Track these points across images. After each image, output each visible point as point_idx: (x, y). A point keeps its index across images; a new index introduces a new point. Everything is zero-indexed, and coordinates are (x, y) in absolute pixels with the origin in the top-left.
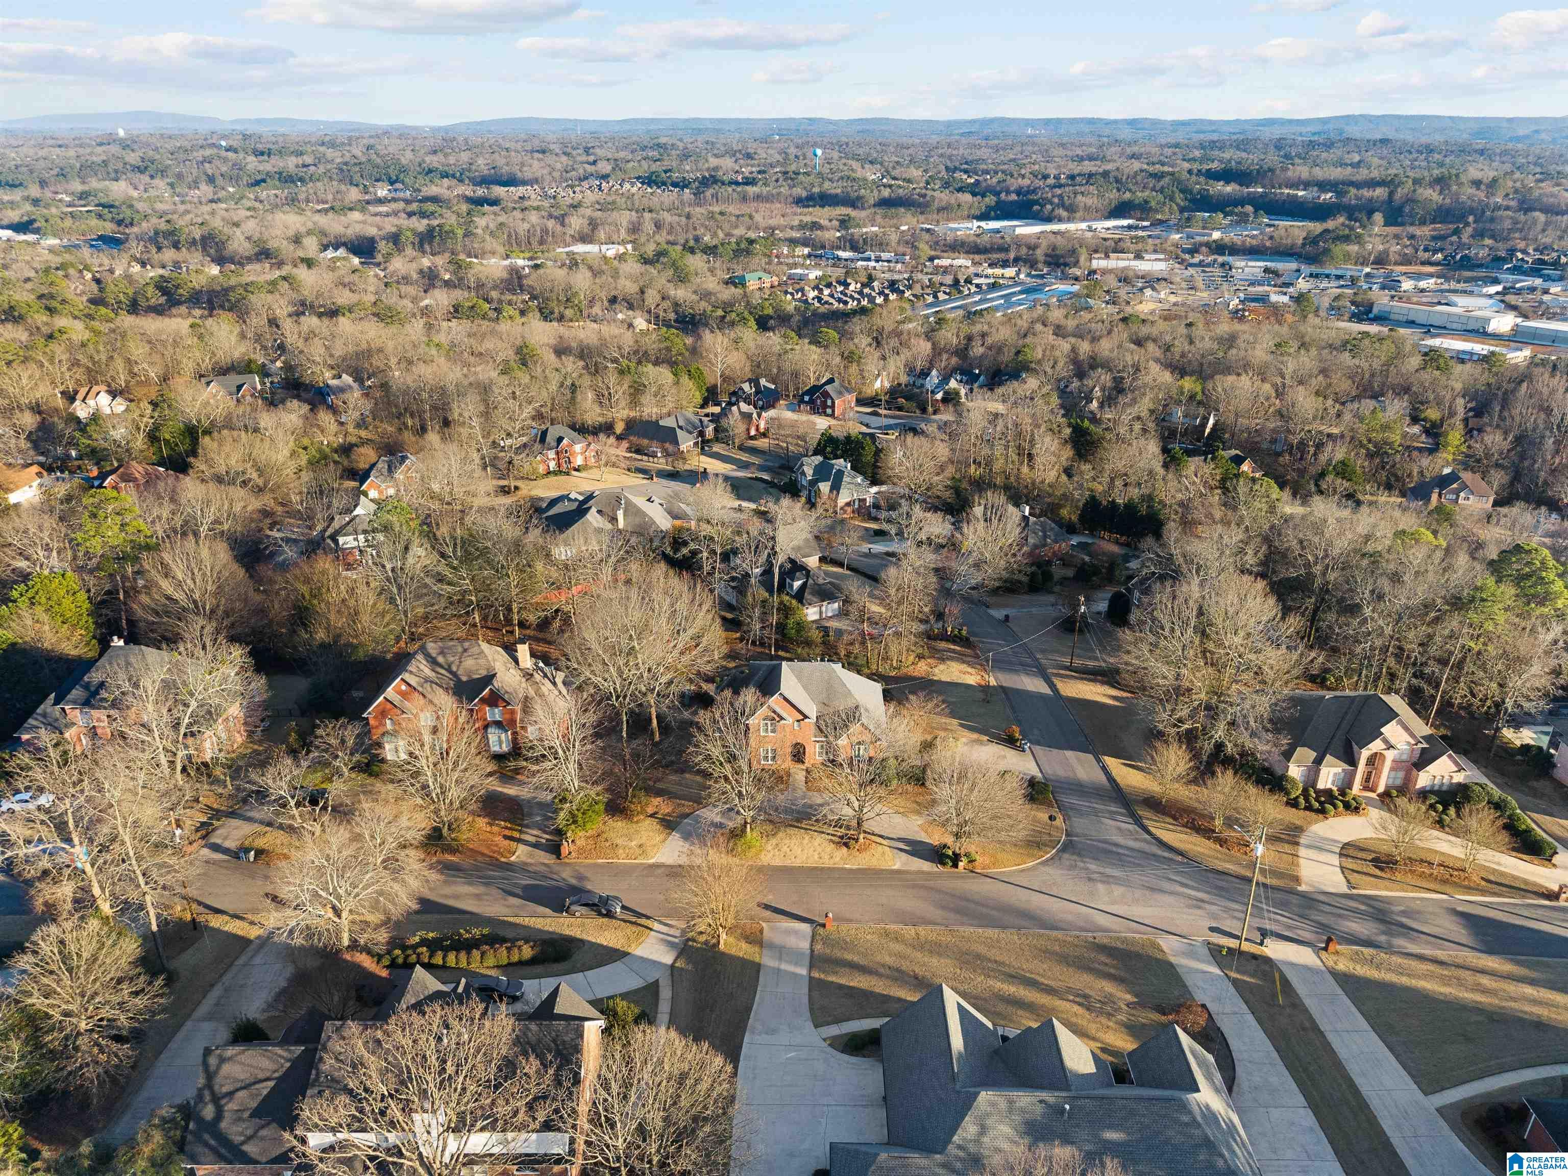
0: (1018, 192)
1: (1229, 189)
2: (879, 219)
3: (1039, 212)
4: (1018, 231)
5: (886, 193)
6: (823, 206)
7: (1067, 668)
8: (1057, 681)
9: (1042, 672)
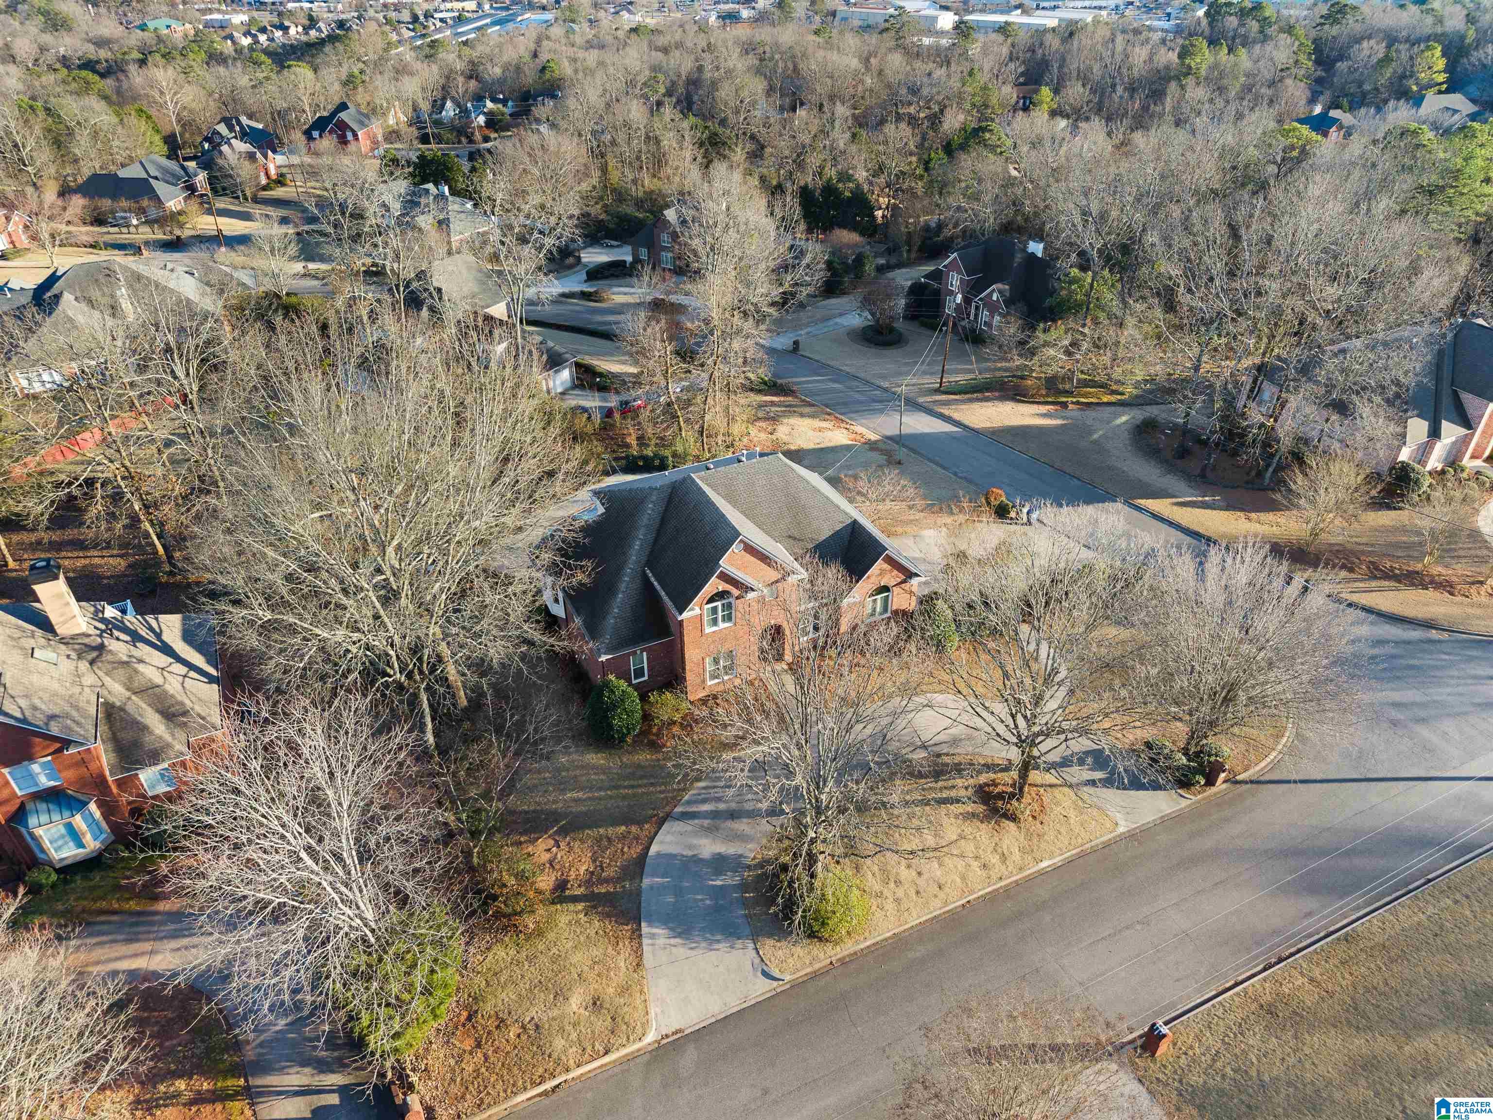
7: (937, 391)
8: (946, 411)
9: (913, 405)
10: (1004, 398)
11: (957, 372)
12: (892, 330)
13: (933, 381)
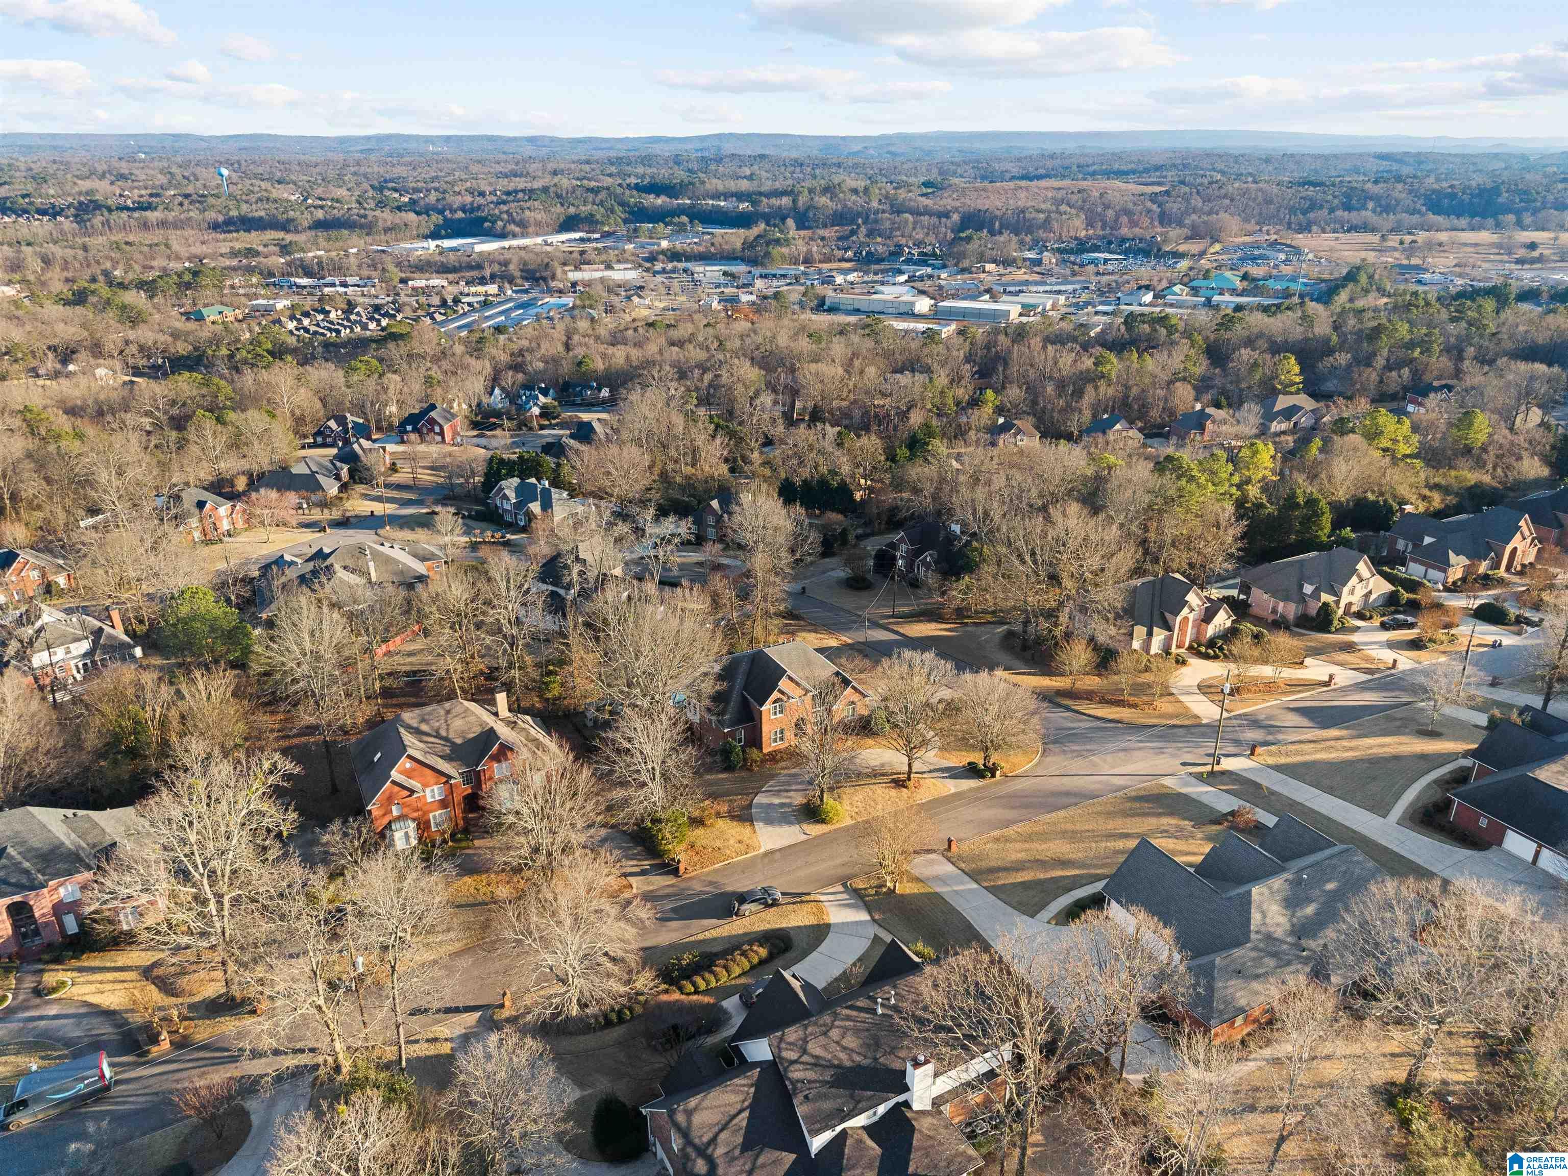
0: (463, 209)
1: (659, 201)
2: (322, 242)
3: (491, 228)
4: (478, 248)
5: (320, 214)
6: (249, 231)
7: (892, 617)
8: (896, 628)
9: (875, 625)
10: (930, 621)
11: (903, 605)
12: (864, 579)
13: (888, 611)
